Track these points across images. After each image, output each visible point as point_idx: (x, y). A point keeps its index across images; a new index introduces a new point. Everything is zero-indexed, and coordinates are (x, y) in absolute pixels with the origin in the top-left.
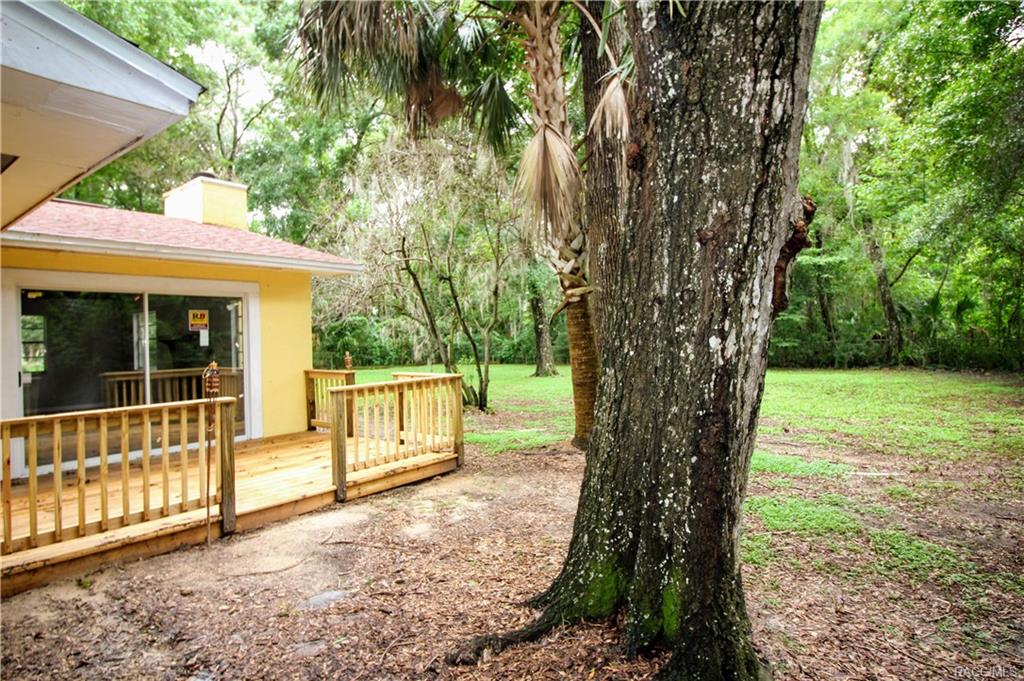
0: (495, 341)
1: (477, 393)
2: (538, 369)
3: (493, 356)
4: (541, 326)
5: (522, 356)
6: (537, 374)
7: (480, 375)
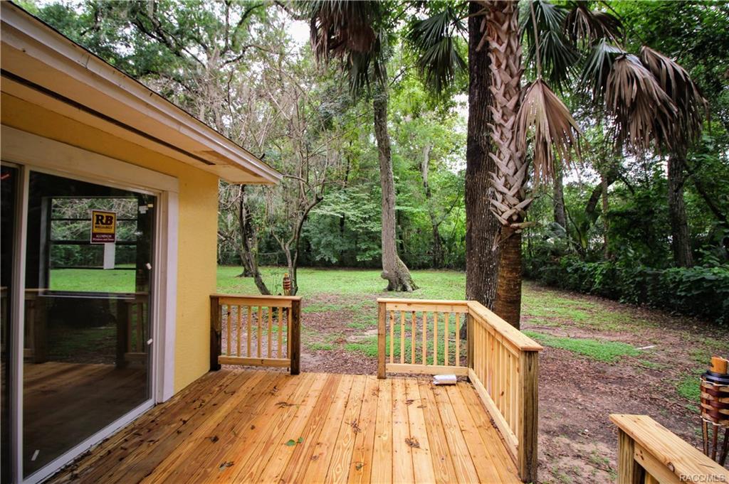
4: (250, 239)
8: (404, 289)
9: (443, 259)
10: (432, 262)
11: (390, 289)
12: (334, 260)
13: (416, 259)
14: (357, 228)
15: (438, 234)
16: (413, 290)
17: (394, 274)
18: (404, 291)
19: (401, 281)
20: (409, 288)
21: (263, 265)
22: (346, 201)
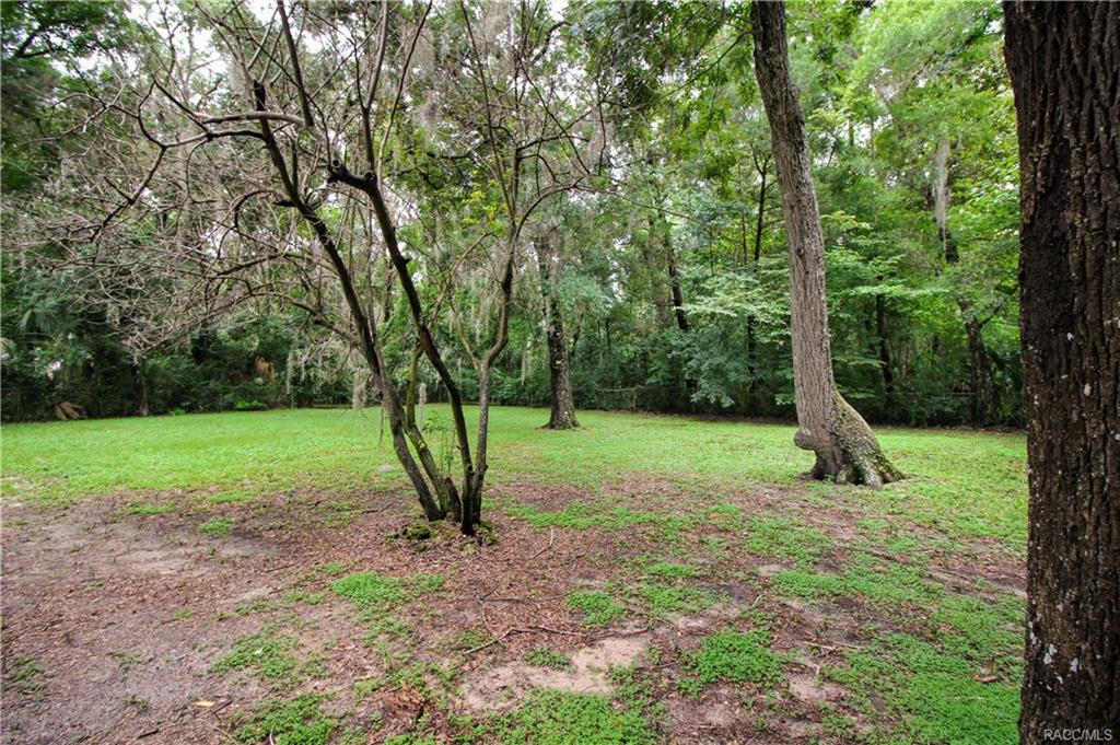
0: (496, 379)
1: (460, 494)
2: (552, 419)
3: (493, 397)
4: (558, 362)
5: (527, 397)
6: (551, 426)
7: (467, 460)
8: (858, 478)
9: (997, 404)
10: (968, 412)
11: (819, 474)
12: (727, 402)
13: (922, 403)
14: (774, 338)
15: (982, 347)
16: (885, 481)
17: (828, 438)
18: (857, 483)
19: (847, 458)
20: (872, 477)
21: (612, 409)
22: (749, 286)
